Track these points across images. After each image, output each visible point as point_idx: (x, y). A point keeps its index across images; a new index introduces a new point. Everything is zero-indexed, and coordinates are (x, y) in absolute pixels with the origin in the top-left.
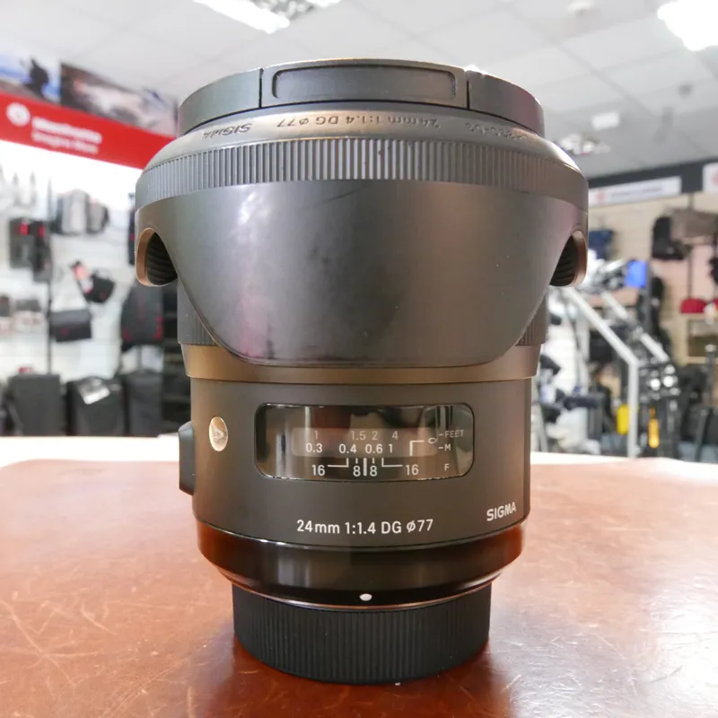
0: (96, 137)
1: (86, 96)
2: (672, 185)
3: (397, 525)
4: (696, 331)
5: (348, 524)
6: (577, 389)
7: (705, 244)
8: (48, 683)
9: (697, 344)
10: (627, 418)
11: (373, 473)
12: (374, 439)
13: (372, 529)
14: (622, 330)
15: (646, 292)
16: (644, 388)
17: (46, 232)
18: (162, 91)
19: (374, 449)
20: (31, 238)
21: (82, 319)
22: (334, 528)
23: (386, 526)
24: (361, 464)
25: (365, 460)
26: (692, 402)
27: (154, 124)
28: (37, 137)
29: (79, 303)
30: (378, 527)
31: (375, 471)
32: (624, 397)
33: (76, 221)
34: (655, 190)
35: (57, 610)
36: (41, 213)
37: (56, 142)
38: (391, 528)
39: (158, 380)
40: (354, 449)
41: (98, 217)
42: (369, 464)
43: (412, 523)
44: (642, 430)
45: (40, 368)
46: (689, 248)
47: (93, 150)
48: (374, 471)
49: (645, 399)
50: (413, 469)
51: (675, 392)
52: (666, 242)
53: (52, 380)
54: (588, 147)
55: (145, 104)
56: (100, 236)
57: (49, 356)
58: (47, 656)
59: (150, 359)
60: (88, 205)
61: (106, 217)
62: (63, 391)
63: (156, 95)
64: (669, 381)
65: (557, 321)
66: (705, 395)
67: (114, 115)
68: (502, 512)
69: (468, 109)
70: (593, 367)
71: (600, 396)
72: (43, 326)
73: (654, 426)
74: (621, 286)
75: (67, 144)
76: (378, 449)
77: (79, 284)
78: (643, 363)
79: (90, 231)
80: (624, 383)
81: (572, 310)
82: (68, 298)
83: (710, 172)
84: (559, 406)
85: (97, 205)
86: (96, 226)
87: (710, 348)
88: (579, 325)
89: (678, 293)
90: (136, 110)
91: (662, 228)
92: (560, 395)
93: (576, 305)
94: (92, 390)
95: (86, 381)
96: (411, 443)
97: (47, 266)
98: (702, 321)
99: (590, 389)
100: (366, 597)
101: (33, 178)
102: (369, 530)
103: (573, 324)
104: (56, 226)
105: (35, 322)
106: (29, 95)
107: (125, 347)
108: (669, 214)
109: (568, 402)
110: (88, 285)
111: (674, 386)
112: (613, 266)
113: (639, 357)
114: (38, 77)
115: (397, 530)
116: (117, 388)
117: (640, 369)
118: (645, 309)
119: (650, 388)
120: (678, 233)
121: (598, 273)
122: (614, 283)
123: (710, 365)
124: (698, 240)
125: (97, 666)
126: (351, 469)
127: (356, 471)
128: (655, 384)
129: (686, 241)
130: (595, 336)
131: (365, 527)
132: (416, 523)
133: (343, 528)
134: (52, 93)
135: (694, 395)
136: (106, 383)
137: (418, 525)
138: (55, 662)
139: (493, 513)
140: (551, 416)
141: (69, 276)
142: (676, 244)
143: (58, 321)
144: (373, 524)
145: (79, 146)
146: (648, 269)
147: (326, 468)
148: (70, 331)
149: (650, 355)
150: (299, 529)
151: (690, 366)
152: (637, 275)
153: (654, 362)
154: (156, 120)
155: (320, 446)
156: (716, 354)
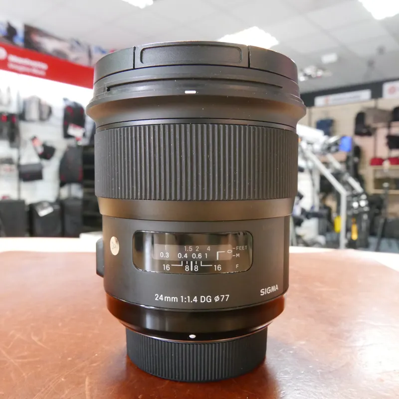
0: (44, 66)
2: (366, 94)
3: (209, 298)
4: (379, 175)
5: (182, 297)
6: (312, 208)
7: (384, 127)
8: (12, 375)
9: (379, 183)
10: (340, 223)
11: (196, 269)
12: (197, 250)
13: (195, 300)
14: (337, 175)
15: (351, 154)
16: (349, 207)
17: (16, 120)
18: (81, 40)
19: (197, 256)
20: (8, 123)
21: (37, 169)
22: (175, 299)
23: (203, 298)
24: (189, 264)
25: (192, 262)
26: (376, 215)
27: (77, 59)
28: (11, 66)
29: (35, 160)
30: (199, 299)
31: (197, 268)
32: (338, 212)
33: (33, 114)
34: (356, 97)
35: (18, 335)
36: (13, 109)
37: (22, 69)
38: (206, 299)
39: (79, 203)
40: (186, 256)
41: (46, 111)
42: (194, 264)
44: (348, 230)
45: (14, 196)
46: (375, 129)
47: (43, 73)
49: (350, 213)
50: (218, 267)
51: (367, 209)
52: (362, 126)
53: (21, 203)
54: (320, 73)
55: (72, 48)
56: (47, 122)
57: (19, 190)
58: (12, 360)
59: (76, 191)
60: (40, 105)
61: (50, 112)
62: (27, 209)
63: (78, 43)
64: (363, 203)
65: (302, 170)
66: (383, 211)
67: (55, 55)
68: (270, 290)
69: (249, 67)
70: (321, 195)
71: (325, 212)
72: (15, 173)
73: (354, 228)
74: (337, 150)
75: (28, 70)
76: (199, 256)
77: (35, 149)
78: (349, 193)
79: (41, 119)
80: (339, 204)
81: (310, 164)
82: (29, 157)
83: (387, 87)
84: (303, 217)
85: (46, 105)
86: (45, 116)
87: (386, 185)
88: (314, 173)
89: (369, 154)
91: (360, 118)
92: (303, 211)
93: (313, 161)
94: (43, 208)
95: (40, 204)
96: (218, 252)
97: (17, 139)
98: (382, 170)
99: (320, 208)
100: (192, 336)
101: (9, 90)
102: (194, 300)
103: (311, 172)
104: (22, 116)
105: (11, 170)
106: (7, 42)
107: (62, 184)
108: (364, 110)
109: (307, 215)
110: (40, 150)
111: (366, 206)
112: (333, 140)
113: (347, 190)
114: (11, 31)
115: (209, 300)
116: (57, 207)
117: (347, 197)
118: (351, 164)
119: (352, 207)
120: (369, 121)
121: (324, 143)
122: (333, 149)
123: (386, 194)
124: (380, 125)
125: (39, 366)
126: (184, 267)
127: (186, 268)
128: (355, 205)
129: (374, 125)
130: (323, 178)
131: (192, 299)
132: (219, 297)
133: (180, 299)
134: (19, 41)
135: (377, 211)
136: (51, 204)
137: (221, 298)
138: (16, 364)
139: (264, 291)
140: (298, 222)
141: (30, 145)
142: (368, 127)
143: (24, 170)
144: (196, 297)
145: (35, 71)
146: (352, 141)
147: (170, 266)
148: (31, 175)
149: (352, 189)
150: (156, 299)
151: (375, 195)
152: (346, 145)
153: (355, 193)
154: (78, 57)
155: (168, 254)
156: (389, 188)
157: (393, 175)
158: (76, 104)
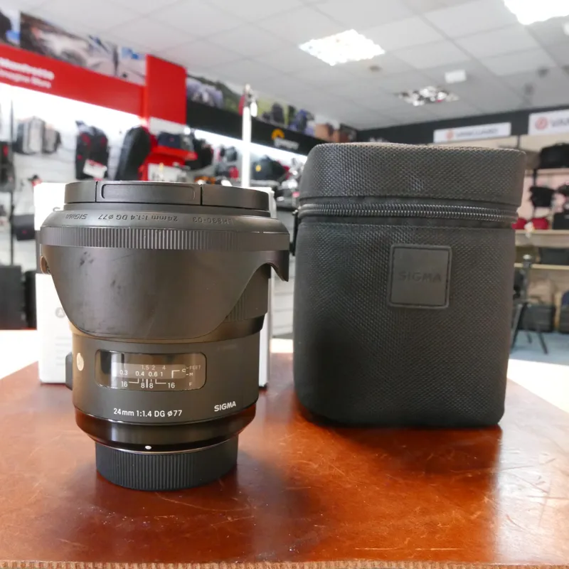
0: (50, 75)
1: (42, 40)
2: (504, 128)
3: (162, 413)
5: (138, 411)
12: (153, 369)
13: (150, 414)
17: (9, 151)
18: (103, 39)
19: (153, 374)
22: (131, 413)
23: (157, 413)
24: (145, 382)
25: (147, 380)
27: (97, 65)
28: (1, 73)
30: (153, 414)
33: (34, 143)
34: (490, 131)
36: (5, 136)
37: (17, 78)
38: (160, 414)
40: (143, 374)
41: (52, 140)
42: (149, 382)
43: (171, 412)
45: (5, 260)
47: (48, 85)
48: (151, 386)
50: (172, 385)
53: (15, 270)
54: (441, 96)
55: (90, 49)
56: (53, 155)
57: (12, 251)
60: (44, 129)
61: (58, 140)
62: (23, 279)
63: (99, 42)
67: (65, 58)
68: (225, 406)
69: (201, 205)
75: (26, 80)
76: (155, 374)
79: (45, 152)
82: (27, 205)
83: (534, 119)
85: (51, 130)
86: (50, 148)
87: (527, 257)
90: (84, 54)
96: (173, 371)
97: (10, 179)
100: (148, 447)
102: (148, 415)
104: (17, 146)
115: (162, 415)
123: (527, 269)
126: (140, 385)
127: (143, 386)
131: (146, 413)
133: (136, 413)
134: (13, 37)
137: (174, 413)
139: (219, 407)
141: (28, 187)
143: (18, 223)
144: (150, 412)
145: (36, 82)
147: (128, 383)
148: (28, 232)
150: (115, 413)
154: (99, 63)
155: (126, 371)
156: (532, 261)
157: (538, 242)
158: (94, 129)
